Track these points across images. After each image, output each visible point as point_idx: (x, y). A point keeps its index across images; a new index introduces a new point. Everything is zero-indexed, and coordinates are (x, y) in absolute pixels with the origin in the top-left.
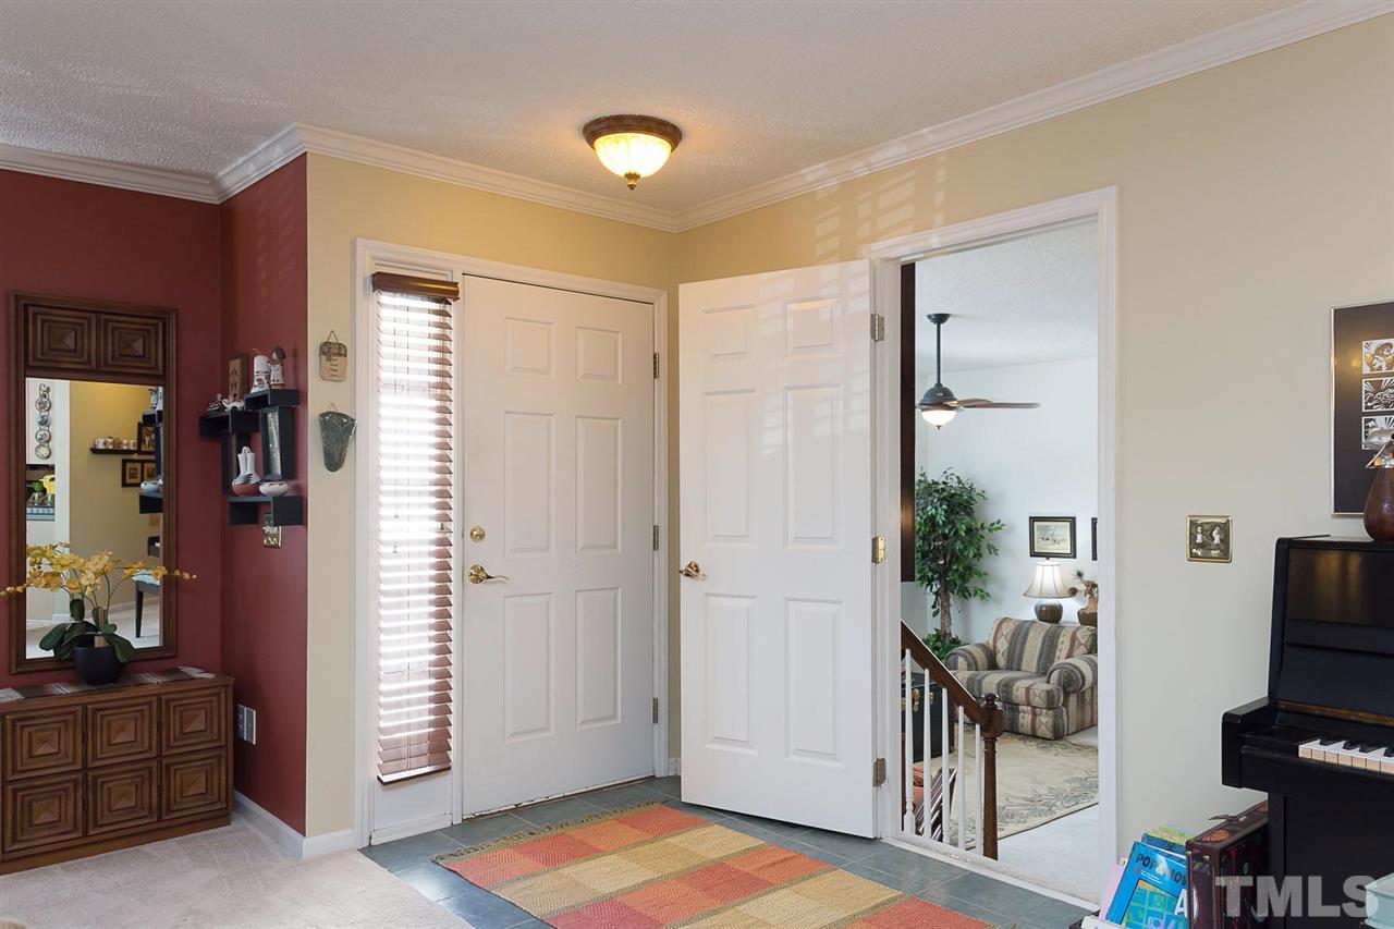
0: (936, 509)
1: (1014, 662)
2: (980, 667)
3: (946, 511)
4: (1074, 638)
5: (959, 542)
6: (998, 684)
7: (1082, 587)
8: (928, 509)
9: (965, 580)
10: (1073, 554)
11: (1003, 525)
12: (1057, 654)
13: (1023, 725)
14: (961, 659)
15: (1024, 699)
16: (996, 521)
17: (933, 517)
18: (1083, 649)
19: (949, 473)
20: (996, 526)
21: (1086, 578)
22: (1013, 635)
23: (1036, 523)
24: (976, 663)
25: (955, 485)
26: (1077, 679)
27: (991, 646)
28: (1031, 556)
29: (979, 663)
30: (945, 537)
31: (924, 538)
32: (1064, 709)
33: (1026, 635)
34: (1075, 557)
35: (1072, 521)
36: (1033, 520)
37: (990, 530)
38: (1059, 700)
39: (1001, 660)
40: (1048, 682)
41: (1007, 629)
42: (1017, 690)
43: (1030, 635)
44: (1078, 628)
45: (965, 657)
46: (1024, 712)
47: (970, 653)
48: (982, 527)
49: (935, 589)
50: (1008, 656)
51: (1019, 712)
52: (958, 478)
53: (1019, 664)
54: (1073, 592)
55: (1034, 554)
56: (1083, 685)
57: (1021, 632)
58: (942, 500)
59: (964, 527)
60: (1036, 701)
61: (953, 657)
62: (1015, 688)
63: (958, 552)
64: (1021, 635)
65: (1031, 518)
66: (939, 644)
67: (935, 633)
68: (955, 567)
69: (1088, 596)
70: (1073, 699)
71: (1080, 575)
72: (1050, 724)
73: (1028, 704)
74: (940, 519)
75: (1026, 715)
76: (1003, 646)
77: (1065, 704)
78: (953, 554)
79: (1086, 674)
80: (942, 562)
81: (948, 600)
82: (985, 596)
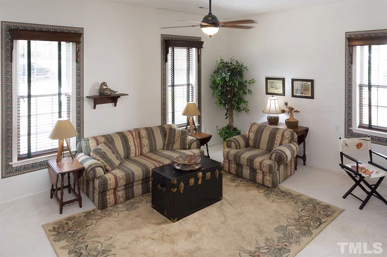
0: (226, 74)
1: (256, 146)
2: (241, 148)
3: (229, 75)
4: (283, 135)
5: (236, 88)
6: (248, 159)
7: (287, 109)
8: (223, 74)
9: (238, 104)
10: (284, 94)
11: (255, 81)
12: (276, 142)
13: (258, 180)
14: (233, 143)
15: (259, 167)
16: (252, 79)
17: (225, 78)
18: (287, 141)
19: (232, 59)
20: (252, 81)
21: (289, 105)
22: (257, 131)
23: (268, 81)
24: (239, 145)
25: (235, 64)
26: (284, 158)
27: (247, 137)
28: (266, 94)
29: (241, 145)
30: (230, 86)
31: (221, 86)
32: (278, 172)
33: (262, 131)
34: (284, 95)
35: (283, 80)
36: (267, 79)
37: (249, 83)
38: (275, 169)
39: (251, 143)
40: (270, 159)
41: (254, 128)
42: (256, 163)
43: (264, 132)
44: (285, 130)
45: (235, 143)
46: (259, 173)
47: (237, 141)
48: (246, 82)
49: (227, 107)
50: (254, 142)
51: (257, 173)
52: (237, 61)
53: (259, 145)
54: (283, 111)
55: (267, 93)
56: (287, 161)
57: (260, 130)
58: (228, 71)
59: (237, 82)
60: (265, 169)
61: (229, 142)
62: (255, 162)
63: (235, 92)
64: (260, 131)
65: (266, 78)
66: (228, 131)
67: (227, 125)
68: (234, 99)
69: (290, 113)
70: (282, 167)
71: (286, 104)
72: (271, 180)
73: (261, 170)
74: (227, 79)
75: (260, 175)
76: (252, 136)
77: (278, 170)
78: (234, 93)
79: (288, 155)
80: (229, 97)
81: (232, 112)
82: (247, 111)
